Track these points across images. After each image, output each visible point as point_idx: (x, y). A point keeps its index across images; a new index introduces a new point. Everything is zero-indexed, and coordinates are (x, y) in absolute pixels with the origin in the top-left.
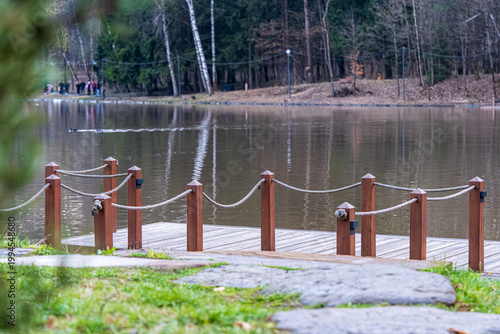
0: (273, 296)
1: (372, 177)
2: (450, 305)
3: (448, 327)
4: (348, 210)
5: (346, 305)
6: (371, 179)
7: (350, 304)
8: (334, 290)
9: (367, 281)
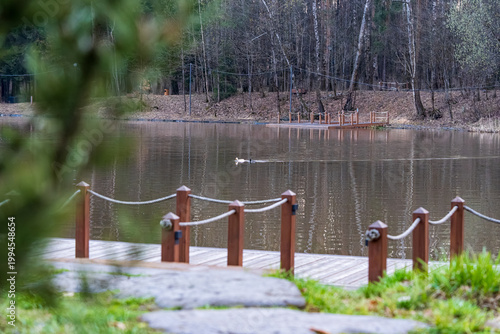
0: (129, 299)
1: (187, 189)
2: (301, 308)
3: (309, 326)
4: (173, 221)
5: (204, 307)
6: (185, 192)
7: (208, 306)
8: (188, 294)
9: (218, 285)
